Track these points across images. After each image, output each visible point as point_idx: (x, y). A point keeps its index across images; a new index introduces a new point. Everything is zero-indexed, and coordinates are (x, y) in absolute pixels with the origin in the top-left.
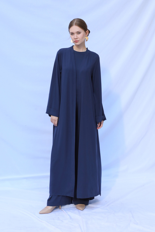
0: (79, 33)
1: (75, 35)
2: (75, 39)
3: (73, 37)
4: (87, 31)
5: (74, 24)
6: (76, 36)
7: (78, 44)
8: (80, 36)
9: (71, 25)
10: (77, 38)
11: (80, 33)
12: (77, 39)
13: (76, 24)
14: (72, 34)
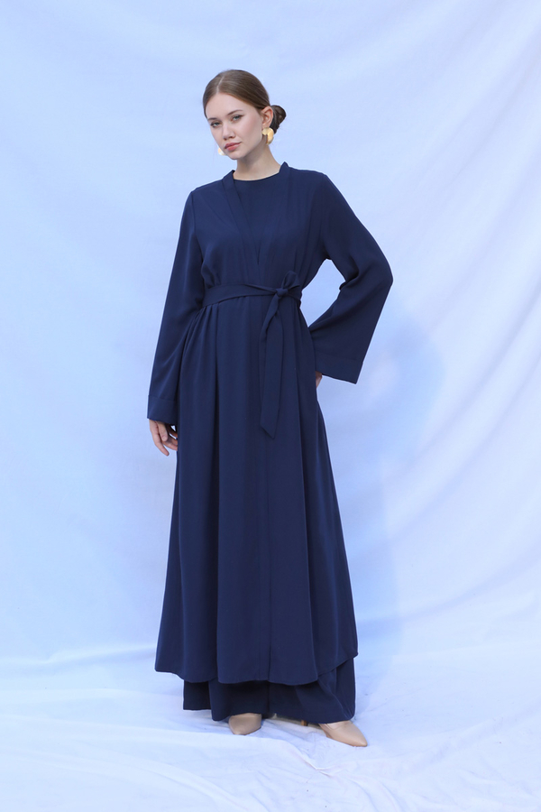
0: (236, 117)
1: (226, 124)
2: (225, 139)
3: (218, 132)
4: (266, 109)
5: (218, 89)
6: (228, 129)
7: (237, 154)
8: (240, 126)
9: (208, 95)
10: (232, 135)
11: (239, 117)
13: (224, 89)
14: (216, 123)
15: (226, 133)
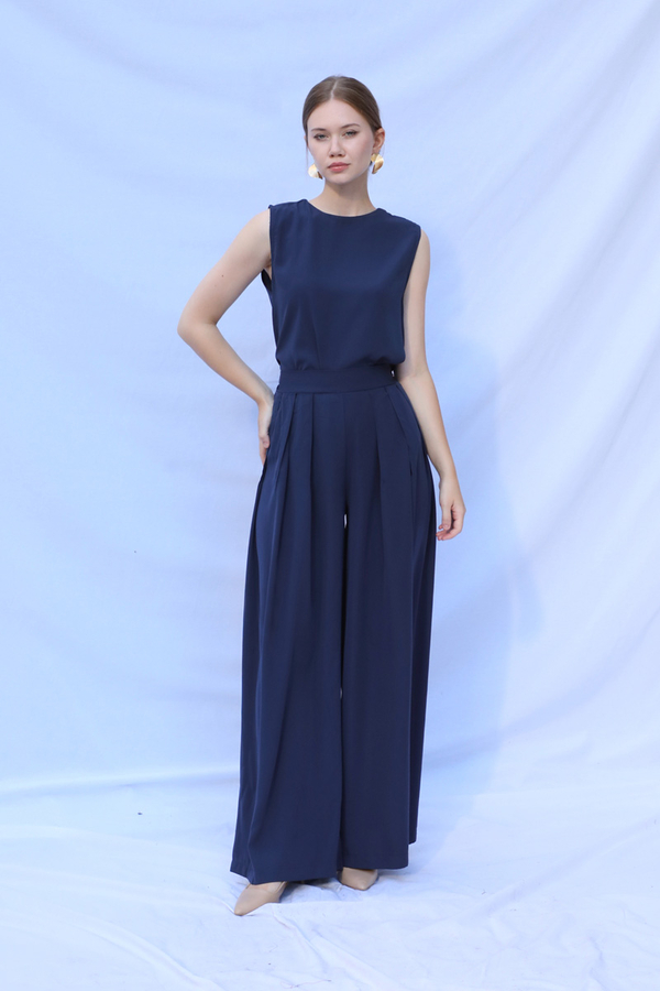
0: (349, 133)
1: (335, 138)
2: (332, 157)
3: (322, 148)
4: (380, 130)
5: (332, 94)
6: (339, 145)
7: (342, 177)
8: (352, 145)
9: (314, 101)
10: (342, 153)
11: (354, 133)
12: (340, 155)
13: (338, 95)
14: (321, 135)
15: (335, 149)
